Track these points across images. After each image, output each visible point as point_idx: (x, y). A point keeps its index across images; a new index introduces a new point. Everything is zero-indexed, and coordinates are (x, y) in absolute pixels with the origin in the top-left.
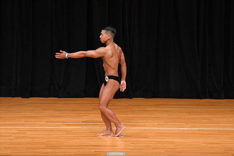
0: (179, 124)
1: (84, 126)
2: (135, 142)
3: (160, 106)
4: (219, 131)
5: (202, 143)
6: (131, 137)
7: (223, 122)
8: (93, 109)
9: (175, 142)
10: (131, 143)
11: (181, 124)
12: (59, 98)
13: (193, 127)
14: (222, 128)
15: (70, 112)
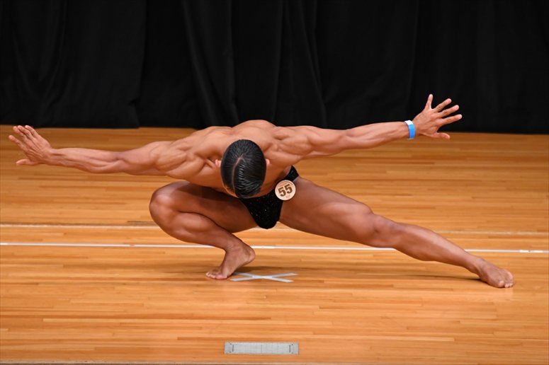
0: (509, 233)
1: (135, 240)
2: (337, 304)
3: (439, 164)
9: (493, 304)
10: (320, 308)
11: (520, 233)
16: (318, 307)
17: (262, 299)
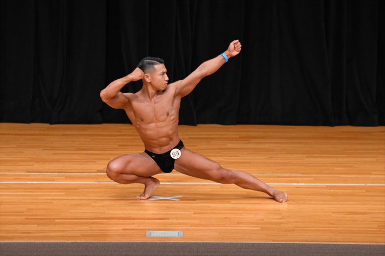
0: (288, 175)
1: (101, 180)
2: (203, 211)
3: (253, 141)
4: (368, 189)
5: (333, 213)
6: (195, 200)
7: (376, 171)
8: (119, 146)
9: (280, 210)
10: (194, 213)
11: (293, 175)
12: (51, 124)
13: (316, 180)
14: (374, 183)
15: (74, 152)
16: (193, 213)
17: (165, 209)
